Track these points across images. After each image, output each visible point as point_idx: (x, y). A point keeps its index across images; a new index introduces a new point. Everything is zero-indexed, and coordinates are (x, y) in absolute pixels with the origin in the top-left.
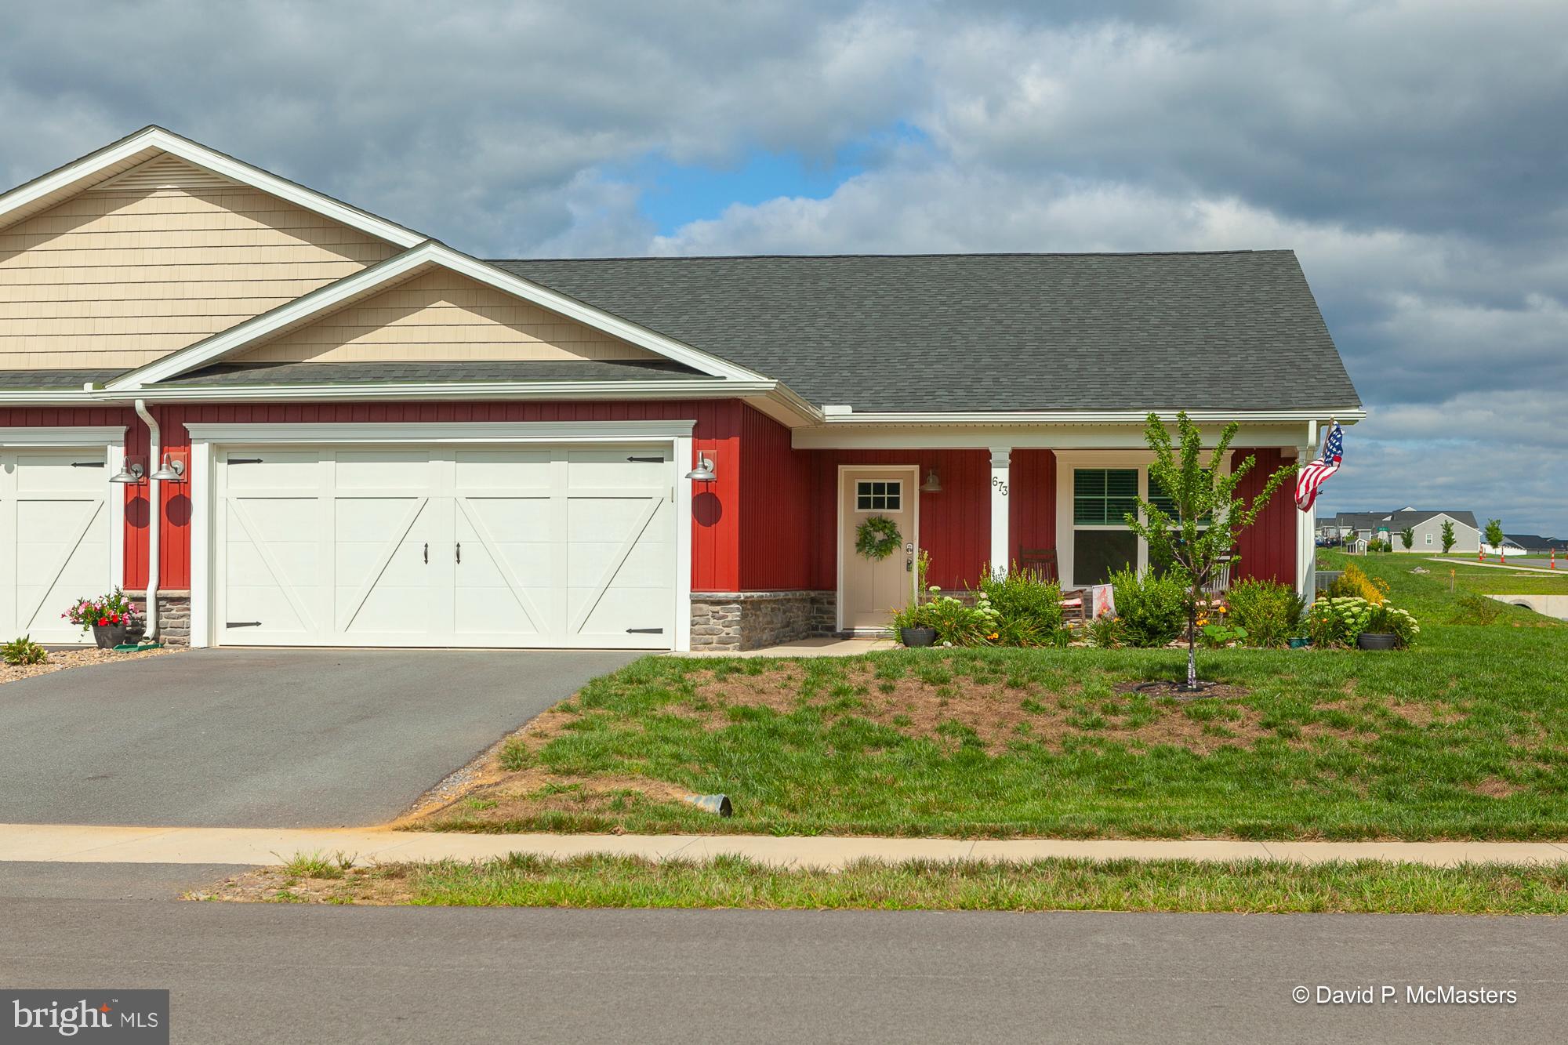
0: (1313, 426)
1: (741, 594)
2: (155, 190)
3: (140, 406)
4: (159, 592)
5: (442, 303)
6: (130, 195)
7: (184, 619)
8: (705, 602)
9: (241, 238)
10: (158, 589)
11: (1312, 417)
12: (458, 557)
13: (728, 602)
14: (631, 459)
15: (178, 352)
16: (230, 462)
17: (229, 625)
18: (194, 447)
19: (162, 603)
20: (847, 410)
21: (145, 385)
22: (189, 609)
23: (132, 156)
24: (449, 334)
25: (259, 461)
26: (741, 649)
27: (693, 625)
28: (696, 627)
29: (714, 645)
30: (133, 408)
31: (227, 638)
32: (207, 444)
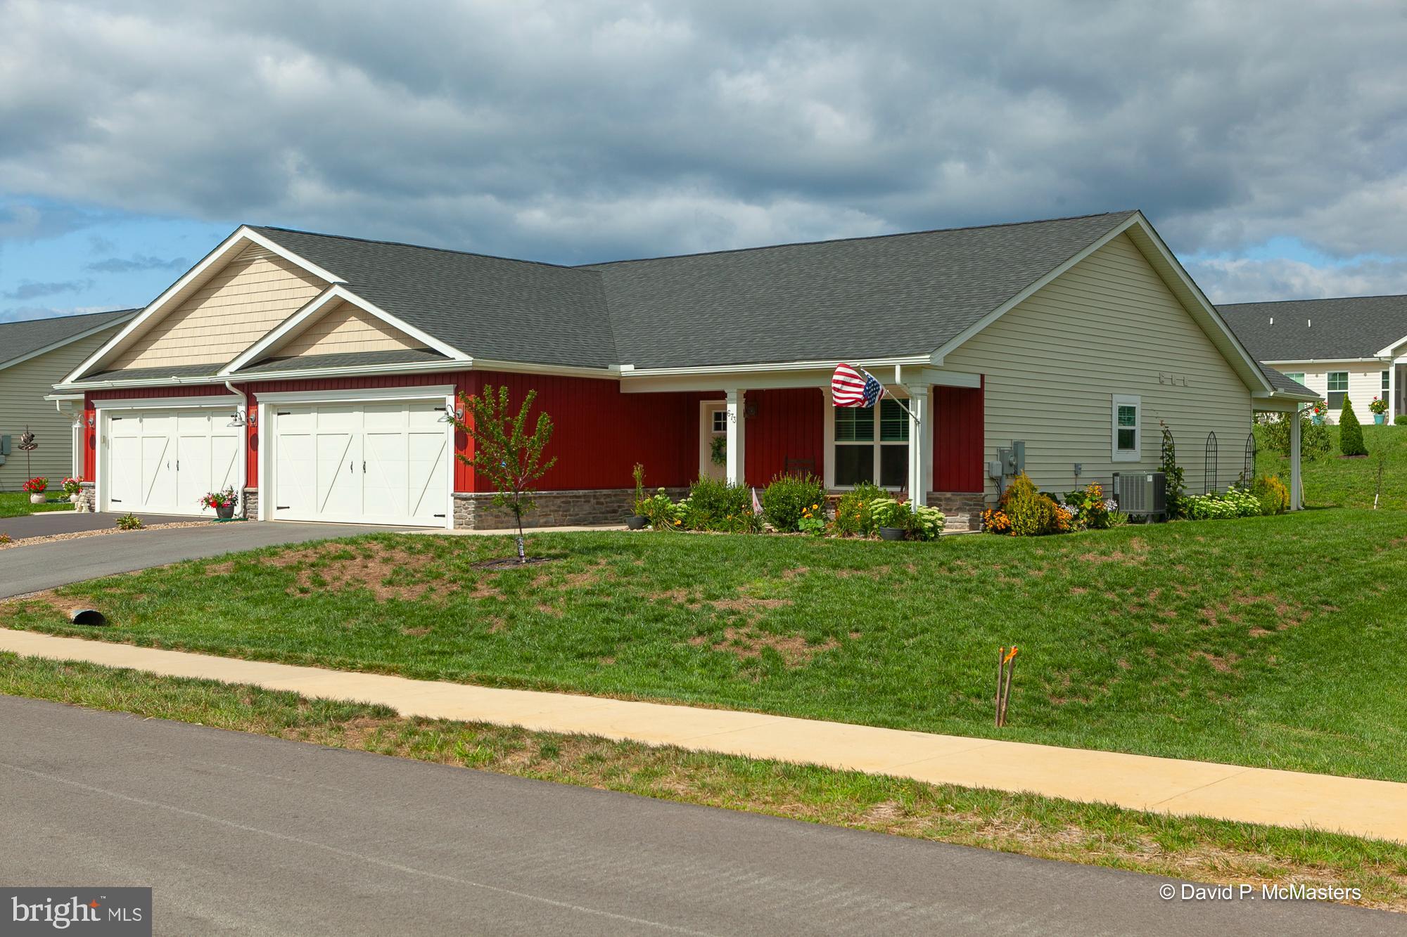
0: (898, 369)
1: (473, 494)
2: (255, 260)
3: (227, 384)
4: (246, 489)
5: (353, 318)
6: (245, 263)
7: (256, 504)
8: (459, 499)
9: (286, 284)
10: (246, 487)
11: (897, 363)
12: (364, 469)
13: (469, 499)
14: (436, 409)
15: (243, 353)
16: (279, 414)
17: (278, 508)
18: (259, 406)
19: (247, 495)
20: (630, 367)
21: (231, 373)
22: (257, 499)
23: (238, 242)
24: (356, 336)
25: (289, 413)
26: (475, 528)
27: (455, 513)
28: (457, 514)
29: (464, 525)
30: (225, 385)
31: (277, 515)
32: (263, 405)
